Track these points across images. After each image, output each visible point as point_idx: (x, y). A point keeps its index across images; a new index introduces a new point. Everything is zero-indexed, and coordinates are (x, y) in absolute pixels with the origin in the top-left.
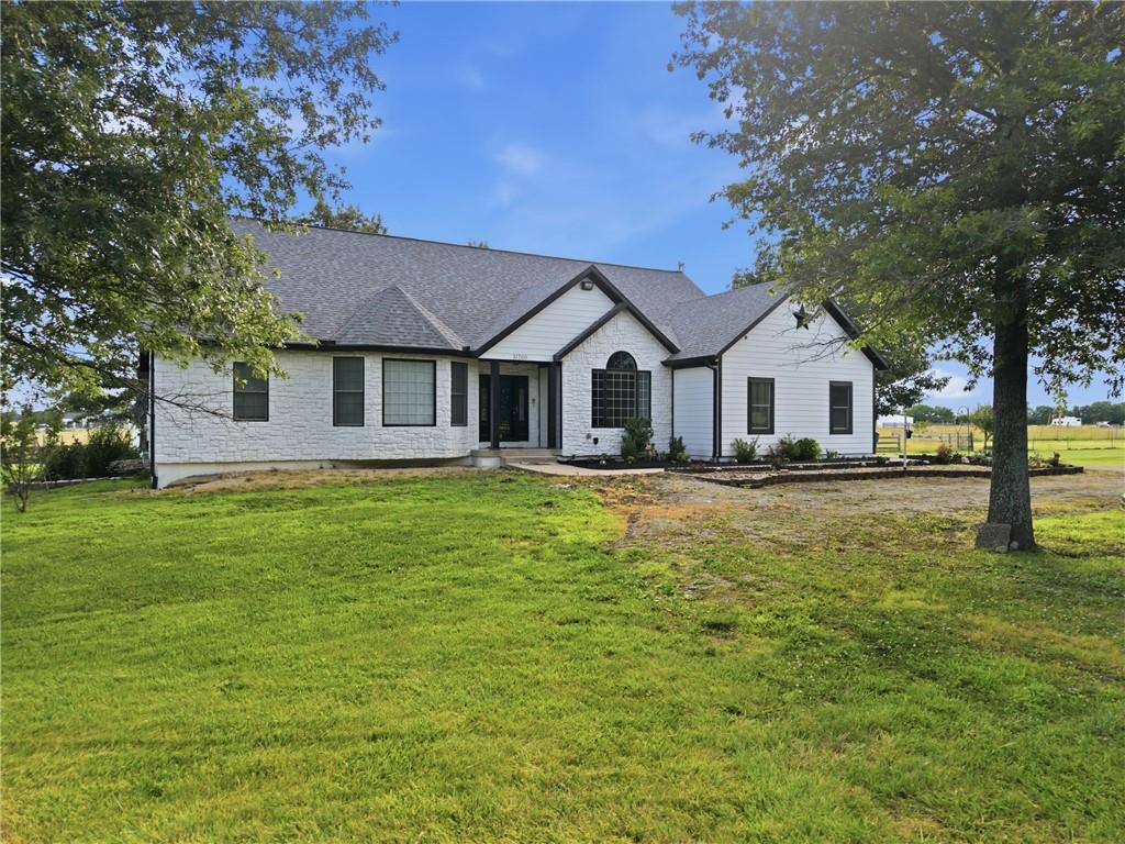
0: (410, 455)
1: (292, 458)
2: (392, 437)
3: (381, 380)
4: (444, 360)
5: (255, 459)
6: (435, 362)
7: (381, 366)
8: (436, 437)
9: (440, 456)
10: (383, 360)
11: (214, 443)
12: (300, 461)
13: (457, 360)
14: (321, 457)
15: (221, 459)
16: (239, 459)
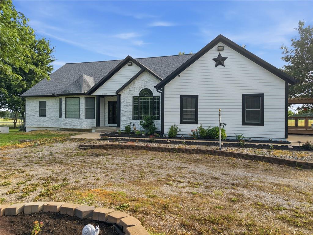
0: (72, 127)
1: (51, 127)
2: (68, 122)
3: (65, 104)
4: (82, 97)
5: (43, 127)
6: (79, 97)
7: (65, 100)
8: (80, 122)
9: (81, 128)
10: (66, 98)
11: (36, 122)
12: (53, 128)
13: (86, 96)
14: (57, 127)
15: (37, 126)
16: (40, 126)
